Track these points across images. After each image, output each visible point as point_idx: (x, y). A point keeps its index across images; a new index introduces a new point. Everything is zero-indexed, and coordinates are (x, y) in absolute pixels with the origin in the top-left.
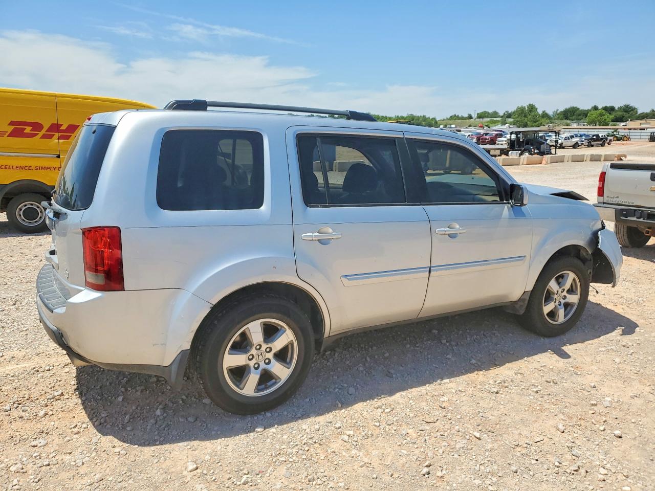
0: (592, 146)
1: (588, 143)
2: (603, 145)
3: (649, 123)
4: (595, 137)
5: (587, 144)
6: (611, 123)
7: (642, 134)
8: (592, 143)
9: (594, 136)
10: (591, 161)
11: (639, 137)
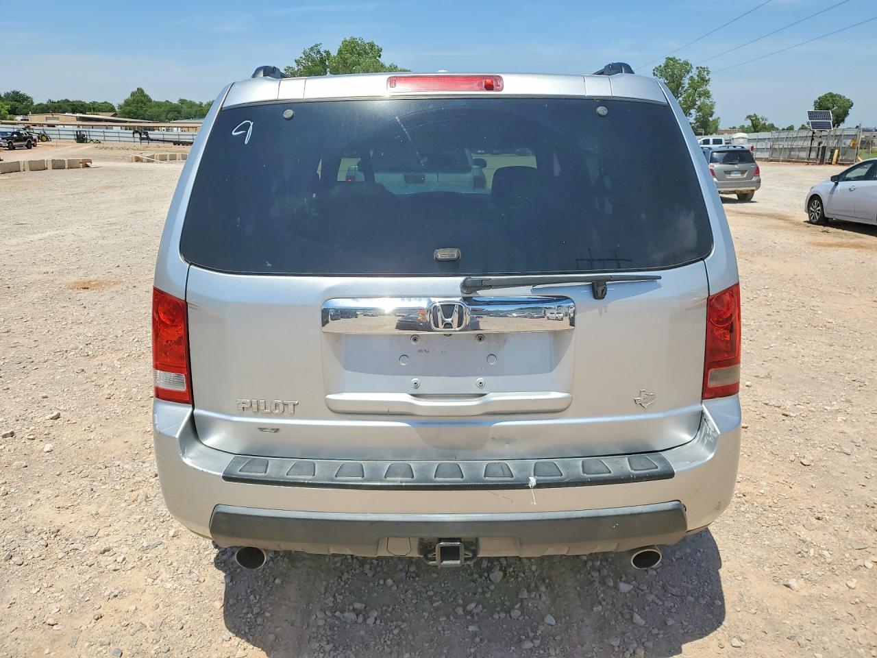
0: (14, 148)
1: (8, 143)
2: (29, 147)
3: (58, 119)
4: (15, 136)
5: (7, 145)
6: (9, 116)
7: (106, 134)
8: (14, 144)
9: (13, 133)
10: (53, 169)
11: (117, 139)
